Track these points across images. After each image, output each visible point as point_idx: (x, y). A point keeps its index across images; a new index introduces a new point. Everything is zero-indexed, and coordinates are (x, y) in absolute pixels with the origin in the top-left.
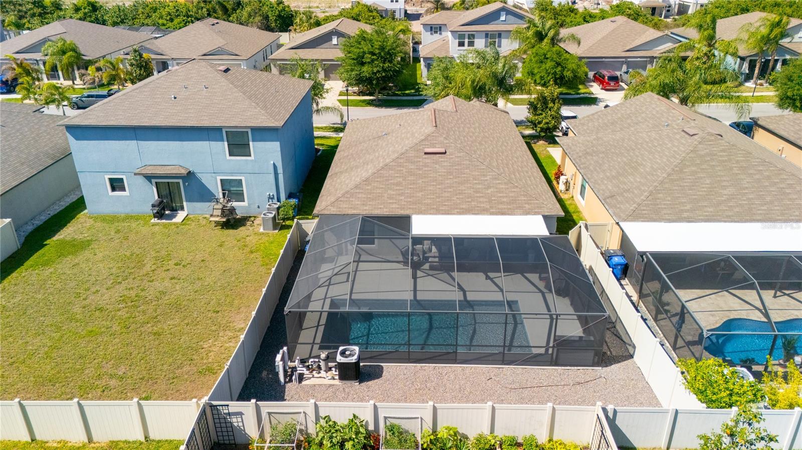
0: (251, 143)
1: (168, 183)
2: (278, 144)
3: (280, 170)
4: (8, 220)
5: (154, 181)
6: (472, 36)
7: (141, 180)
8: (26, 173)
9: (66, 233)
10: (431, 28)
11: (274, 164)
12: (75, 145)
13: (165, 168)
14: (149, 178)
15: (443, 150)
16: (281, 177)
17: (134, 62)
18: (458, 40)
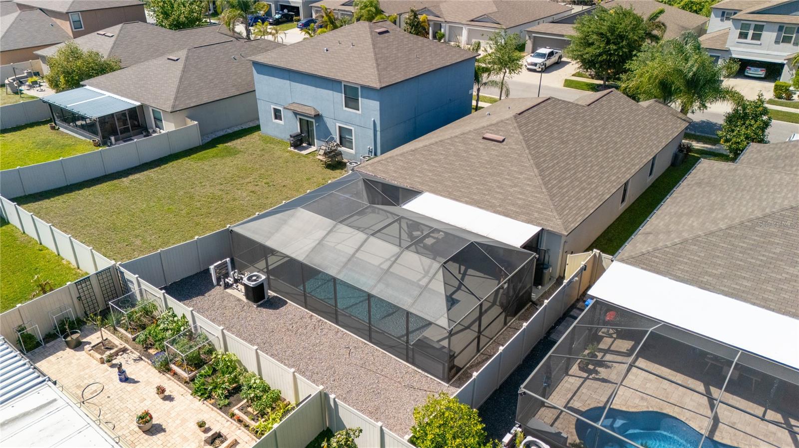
0: (360, 99)
1: (308, 121)
2: (378, 103)
3: (378, 128)
4: (196, 122)
5: (299, 117)
6: (759, 28)
7: (290, 114)
8: (233, 92)
9: (237, 143)
10: (723, 13)
11: (374, 121)
12: (257, 77)
13: (306, 108)
14: (296, 114)
15: (501, 138)
16: (378, 133)
17: (409, 21)
18: (739, 30)
